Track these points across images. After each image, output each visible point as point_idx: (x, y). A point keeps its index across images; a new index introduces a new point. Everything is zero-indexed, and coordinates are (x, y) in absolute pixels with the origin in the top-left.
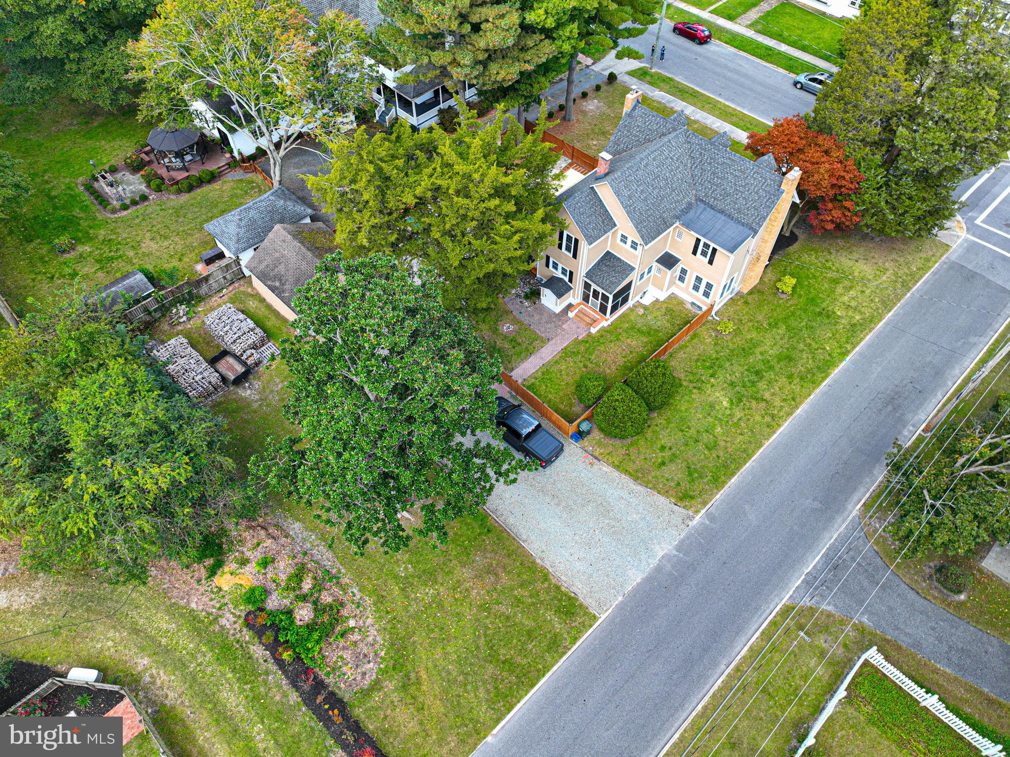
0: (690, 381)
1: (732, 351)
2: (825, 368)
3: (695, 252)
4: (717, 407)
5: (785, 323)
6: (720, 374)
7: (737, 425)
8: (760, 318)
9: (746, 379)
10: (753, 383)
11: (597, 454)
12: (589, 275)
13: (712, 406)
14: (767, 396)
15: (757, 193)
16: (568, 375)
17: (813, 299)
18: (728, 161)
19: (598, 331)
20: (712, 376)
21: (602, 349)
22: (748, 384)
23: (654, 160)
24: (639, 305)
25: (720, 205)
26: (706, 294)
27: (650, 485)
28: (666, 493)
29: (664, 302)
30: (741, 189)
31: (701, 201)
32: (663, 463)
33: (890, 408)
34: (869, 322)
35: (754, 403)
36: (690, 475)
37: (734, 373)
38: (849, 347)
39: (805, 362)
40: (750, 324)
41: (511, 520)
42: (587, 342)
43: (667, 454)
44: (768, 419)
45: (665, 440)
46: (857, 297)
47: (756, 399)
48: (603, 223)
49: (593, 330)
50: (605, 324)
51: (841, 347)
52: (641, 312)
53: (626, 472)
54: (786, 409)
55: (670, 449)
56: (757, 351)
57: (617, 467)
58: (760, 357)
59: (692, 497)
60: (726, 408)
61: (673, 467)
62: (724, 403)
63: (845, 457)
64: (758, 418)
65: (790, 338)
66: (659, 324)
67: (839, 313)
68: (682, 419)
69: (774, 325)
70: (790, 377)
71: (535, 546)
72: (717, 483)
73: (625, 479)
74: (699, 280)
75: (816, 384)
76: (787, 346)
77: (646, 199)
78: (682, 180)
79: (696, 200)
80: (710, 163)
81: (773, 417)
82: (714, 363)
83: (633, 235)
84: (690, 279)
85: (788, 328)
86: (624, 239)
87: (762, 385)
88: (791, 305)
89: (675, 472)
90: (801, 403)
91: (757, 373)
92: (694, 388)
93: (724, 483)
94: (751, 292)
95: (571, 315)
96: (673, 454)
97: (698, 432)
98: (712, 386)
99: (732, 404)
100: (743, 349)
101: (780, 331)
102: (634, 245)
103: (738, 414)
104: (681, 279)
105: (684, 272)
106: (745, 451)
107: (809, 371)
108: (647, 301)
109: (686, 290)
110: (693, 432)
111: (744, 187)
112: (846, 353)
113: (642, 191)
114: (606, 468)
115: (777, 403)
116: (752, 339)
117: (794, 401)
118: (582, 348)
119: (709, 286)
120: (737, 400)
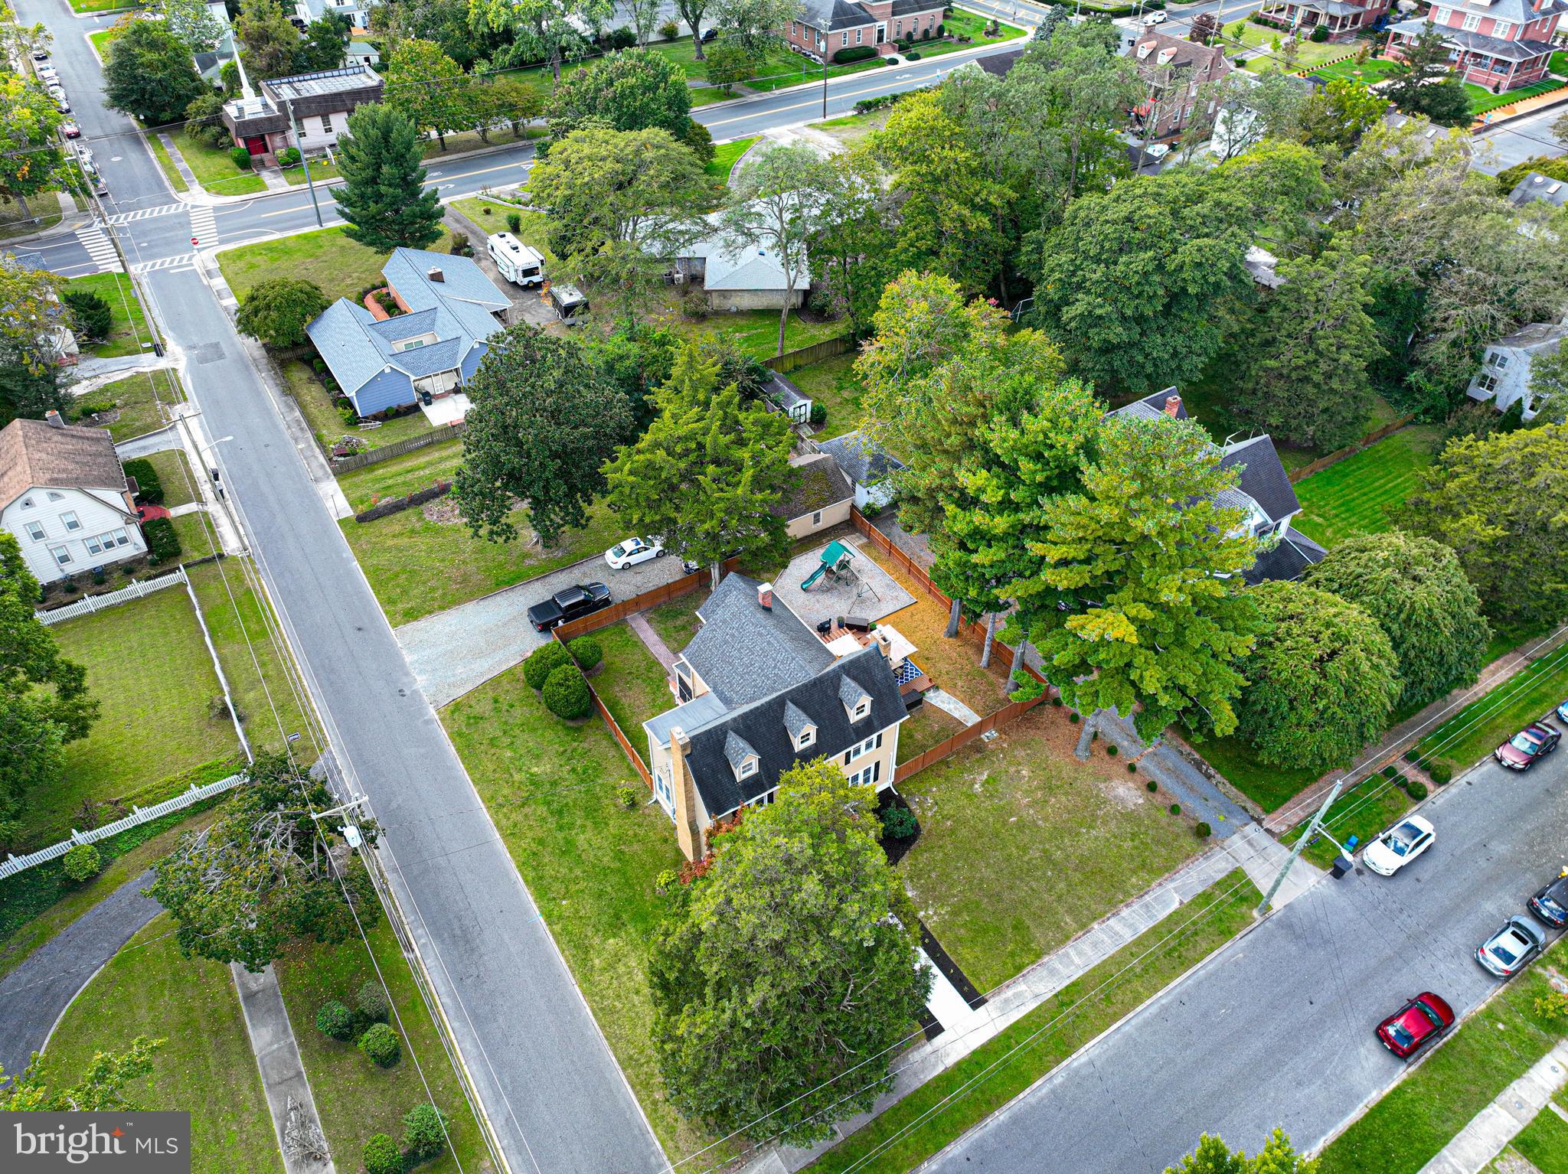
0: (574, 750)
1: (599, 799)
2: (540, 886)
5: (618, 868)
6: (575, 779)
8: (636, 845)
9: (556, 798)
10: (548, 804)
13: (537, 757)
14: (526, 810)
17: (644, 918)
20: (574, 770)
32: (496, 701)
33: (458, 932)
36: (475, 718)
37: (569, 791)
38: (557, 928)
39: (553, 867)
40: (630, 833)
41: (498, 598)
43: (504, 707)
44: (501, 800)
45: (518, 711)
46: (631, 979)
47: (528, 799)
51: (560, 918)
53: (501, 675)
54: (504, 822)
55: (508, 711)
56: (589, 823)
57: (510, 670)
58: (579, 822)
59: (453, 712)
60: (530, 770)
61: (489, 707)
62: (536, 770)
63: (426, 855)
64: (506, 791)
65: (594, 864)
67: (611, 941)
69: (619, 855)
70: (542, 843)
71: (470, 608)
72: (456, 736)
75: (521, 864)
76: (583, 855)
81: (501, 806)
87: (542, 810)
89: (484, 707)
90: (506, 842)
91: (560, 812)
93: (453, 740)
103: (517, 777)
106: (476, 767)
107: (541, 865)
110: (517, 732)
112: (549, 917)
114: (514, 662)
116: (607, 824)
120: (534, 782)
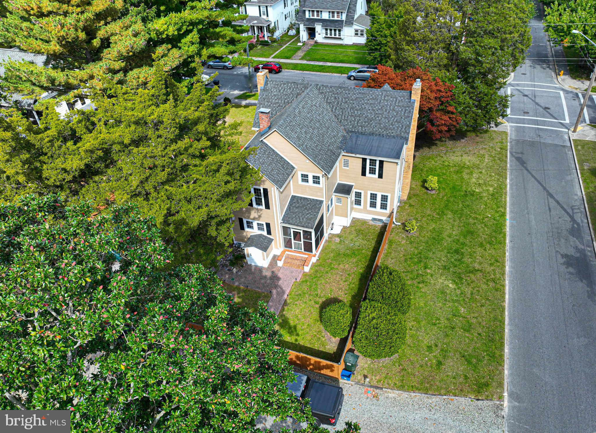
1: (427, 242)
2: (499, 229)
3: (364, 174)
4: (448, 292)
5: (448, 209)
6: (430, 263)
7: (472, 299)
8: (429, 212)
9: (453, 260)
10: (460, 261)
11: (374, 383)
12: (284, 220)
13: (443, 292)
14: (477, 266)
15: (394, 110)
16: (305, 317)
17: (454, 188)
18: (360, 95)
19: (311, 269)
20: (426, 268)
21: (323, 281)
22: (456, 263)
23: (303, 108)
24: (332, 236)
25: (368, 130)
26: (384, 206)
27: (443, 392)
28: (461, 392)
29: (351, 226)
30: (380, 112)
31: (352, 132)
32: (439, 363)
34: (500, 190)
35: (472, 276)
36: (469, 362)
37: (440, 259)
38: (502, 210)
39: (483, 232)
40: (425, 219)
42: (306, 281)
43: (437, 352)
44: (491, 284)
45: (426, 340)
46: (480, 177)
47: (471, 272)
48: (283, 167)
49: (307, 269)
50: (314, 260)
51: (497, 212)
52: (338, 240)
53: (413, 389)
54: (498, 271)
55: (436, 346)
56: (444, 236)
57: (402, 388)
58: (450, 240)
59: (487, 385)
60: (455, 289)
61: (449, 363)
62: (451, 285)
63: (568, 290)
64: (484, 287)
65: (460, 218)
66: (357, 244)
67: (477, 191)
68: (427, 314)
69: (442, 214)
70: (481, 245)
73: (417, 396)
74: (373, 197)
75: (502, 243)
76: (462, 225)
77: (311, 138)
78: (330, 120)
79: (347, 133)
80: (346, 102)
81: (494, 281)
82: (420, 257)
83: (313, 171)
84: (366, 199)
85: (454, 212)
86: (305, 178)
87: (467, 260)
88: (443, 197)
89: (455, 366)
90: (503, 262)
91: (457, 252)
92: (419, 283)
93: (502, 356)
94: (409, 197)
95: (280, 264)
96: (442, 350)
97: (448, 319)
98: (432, 276)
99: (457, 284)
100: (434, 239)
101: (449, 216)
102: (316, 180)
103: (468, 290)
104: (358, 202)
105: (358, 195)
106: (495, 319)
107: (491, 236)
108: (337, 230)
109: (365, 211)
110: (444, 321)
111: (382, 109)
112: (503, 215)
113: (305, 132)
114: (393, 394)
115: (489, 269)
116: (434, 229)
117: (499, 262)
118: (305, 288)
119: (384, 198)
120: (458, 279)
